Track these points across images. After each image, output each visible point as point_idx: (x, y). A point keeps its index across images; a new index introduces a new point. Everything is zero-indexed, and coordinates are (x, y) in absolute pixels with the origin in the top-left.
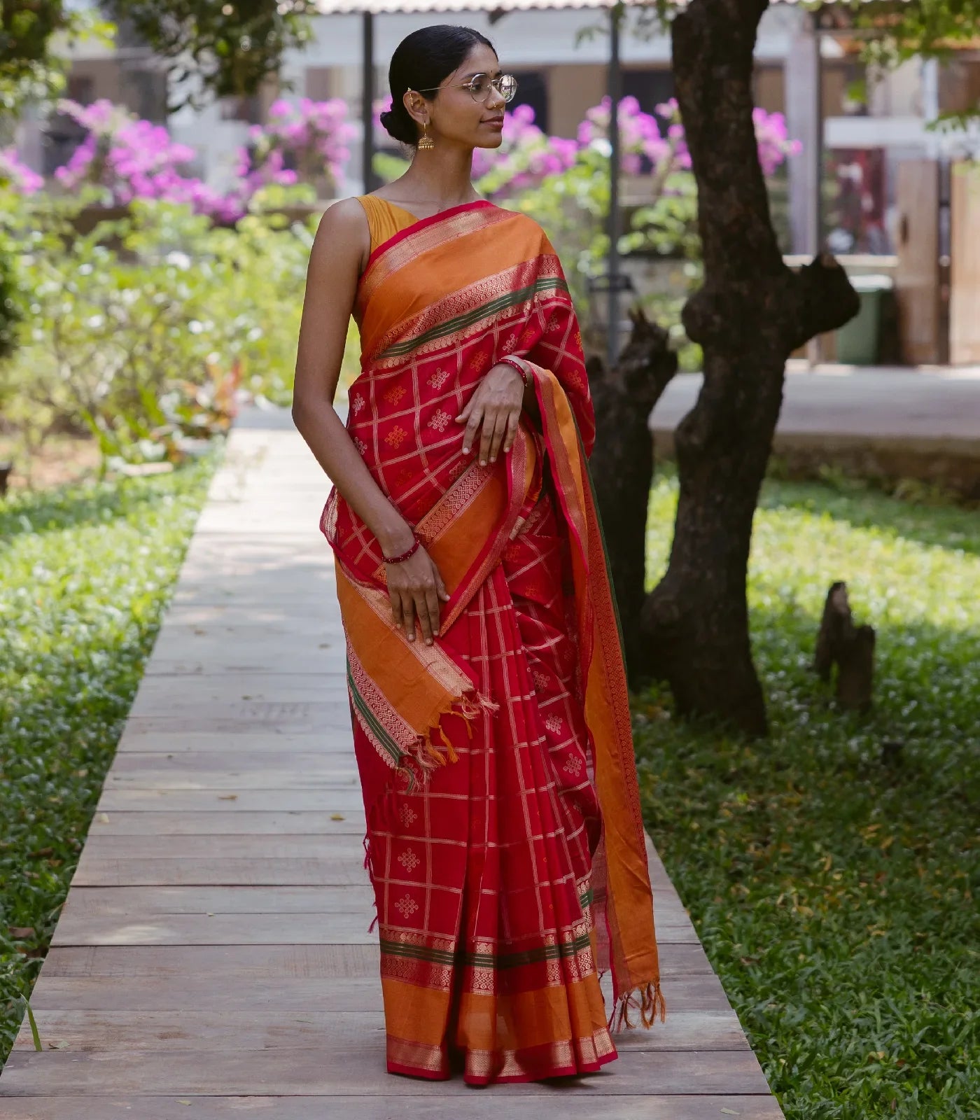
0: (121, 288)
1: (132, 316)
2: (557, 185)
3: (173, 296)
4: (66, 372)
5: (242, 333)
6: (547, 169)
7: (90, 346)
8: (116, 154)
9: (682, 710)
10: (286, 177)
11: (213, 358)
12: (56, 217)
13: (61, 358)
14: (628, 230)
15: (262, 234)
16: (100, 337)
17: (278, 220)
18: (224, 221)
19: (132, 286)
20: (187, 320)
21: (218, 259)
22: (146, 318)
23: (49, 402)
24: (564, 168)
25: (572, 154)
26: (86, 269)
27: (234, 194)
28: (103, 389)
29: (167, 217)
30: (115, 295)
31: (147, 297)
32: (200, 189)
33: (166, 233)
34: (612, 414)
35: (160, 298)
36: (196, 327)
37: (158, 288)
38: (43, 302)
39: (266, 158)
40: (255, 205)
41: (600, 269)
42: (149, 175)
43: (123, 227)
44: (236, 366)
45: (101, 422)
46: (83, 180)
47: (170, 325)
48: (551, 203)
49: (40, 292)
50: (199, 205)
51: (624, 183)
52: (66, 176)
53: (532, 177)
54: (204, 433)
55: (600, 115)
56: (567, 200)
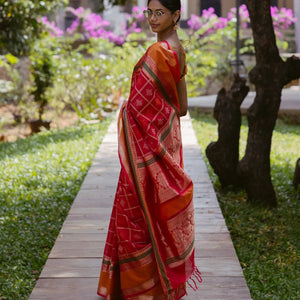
0: (85, 66)
1: (89, 74)
2: (221, 32)
3: (101, 67)
4: (68, 91)
5: (122, 80)
6: (218, 27)
7: (76, 83)
8: (85, 24)
9: (250, 199)
10: (137, 30)
11: (113, 87)
12: (66, 44)
13: (67, 87)
14: (243, 46)
15: (130, 48)
16: (78, 81)
17: (135, 44)
18: (119, 44)
19: (89, 65)
20: (105, 75)
21: (116, 56)
22: (93, 75)
23: (63, 101)
24: (223, 27)
25: (226, 22)
26: (74, 60)
27: (122, 36)
28: (79, 97)
29: (101, 43)
30: (83, 68)
31: (93, 68)
32: (111, 34)
33: (101, 48)
34: (228, 106)
35: (97, 69)
36: (108, 77)
37: (96, 65)
38: (61, 70)
39: (131, 25)
40: (128, 39)
41: (234, 59)
42: (95, 30)
43: (87, 46)
44: (120, 90)
45: (79, 107)
46: (75, 32)
47: (100, 77)
48: (219, 38)
49: (60, 67)
50: (111, 39)
51: (241, 32)
52: (70, 31)
53: (213, 30)
54: (109, 111)
55: (234, 10)
56: (224, 37)
